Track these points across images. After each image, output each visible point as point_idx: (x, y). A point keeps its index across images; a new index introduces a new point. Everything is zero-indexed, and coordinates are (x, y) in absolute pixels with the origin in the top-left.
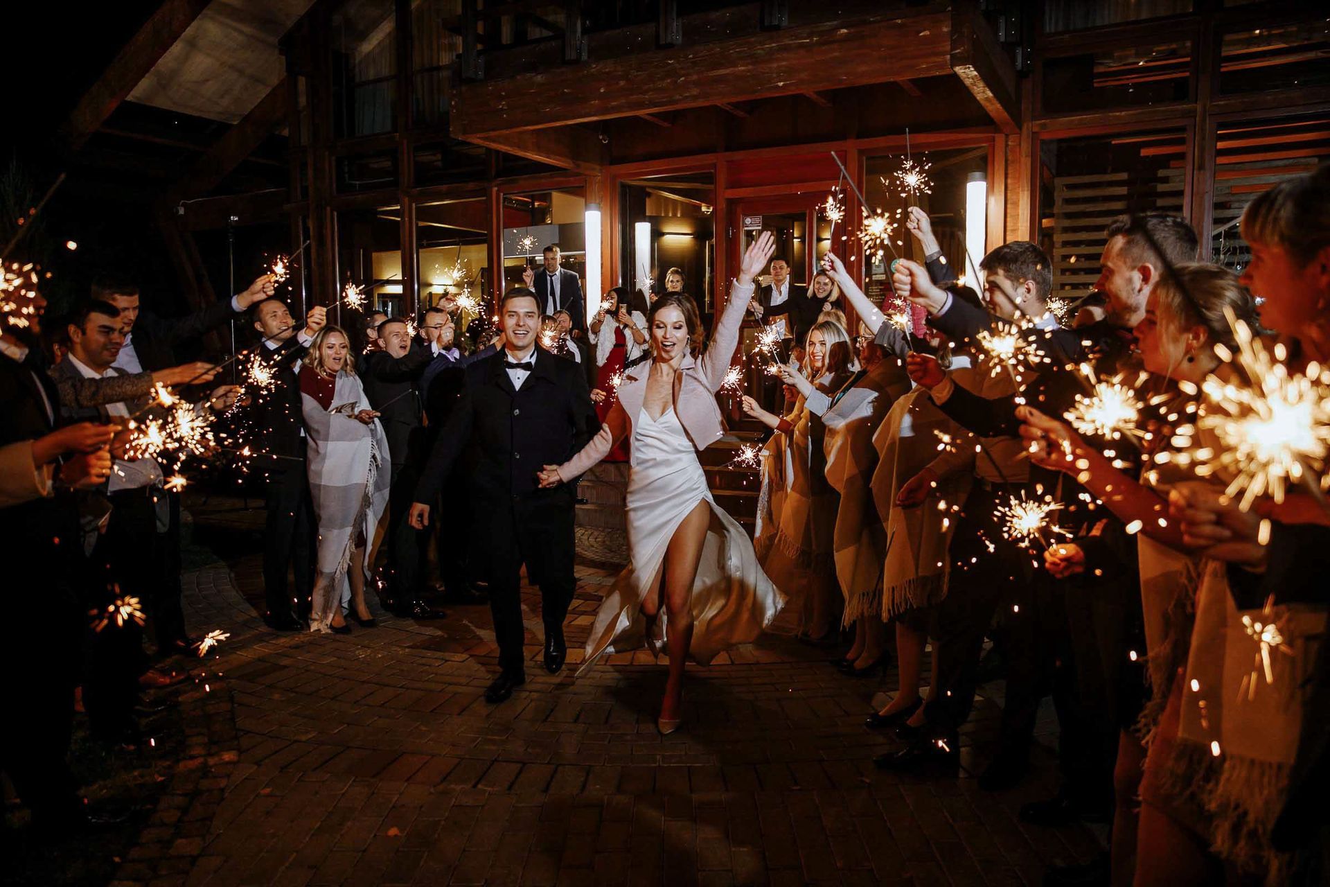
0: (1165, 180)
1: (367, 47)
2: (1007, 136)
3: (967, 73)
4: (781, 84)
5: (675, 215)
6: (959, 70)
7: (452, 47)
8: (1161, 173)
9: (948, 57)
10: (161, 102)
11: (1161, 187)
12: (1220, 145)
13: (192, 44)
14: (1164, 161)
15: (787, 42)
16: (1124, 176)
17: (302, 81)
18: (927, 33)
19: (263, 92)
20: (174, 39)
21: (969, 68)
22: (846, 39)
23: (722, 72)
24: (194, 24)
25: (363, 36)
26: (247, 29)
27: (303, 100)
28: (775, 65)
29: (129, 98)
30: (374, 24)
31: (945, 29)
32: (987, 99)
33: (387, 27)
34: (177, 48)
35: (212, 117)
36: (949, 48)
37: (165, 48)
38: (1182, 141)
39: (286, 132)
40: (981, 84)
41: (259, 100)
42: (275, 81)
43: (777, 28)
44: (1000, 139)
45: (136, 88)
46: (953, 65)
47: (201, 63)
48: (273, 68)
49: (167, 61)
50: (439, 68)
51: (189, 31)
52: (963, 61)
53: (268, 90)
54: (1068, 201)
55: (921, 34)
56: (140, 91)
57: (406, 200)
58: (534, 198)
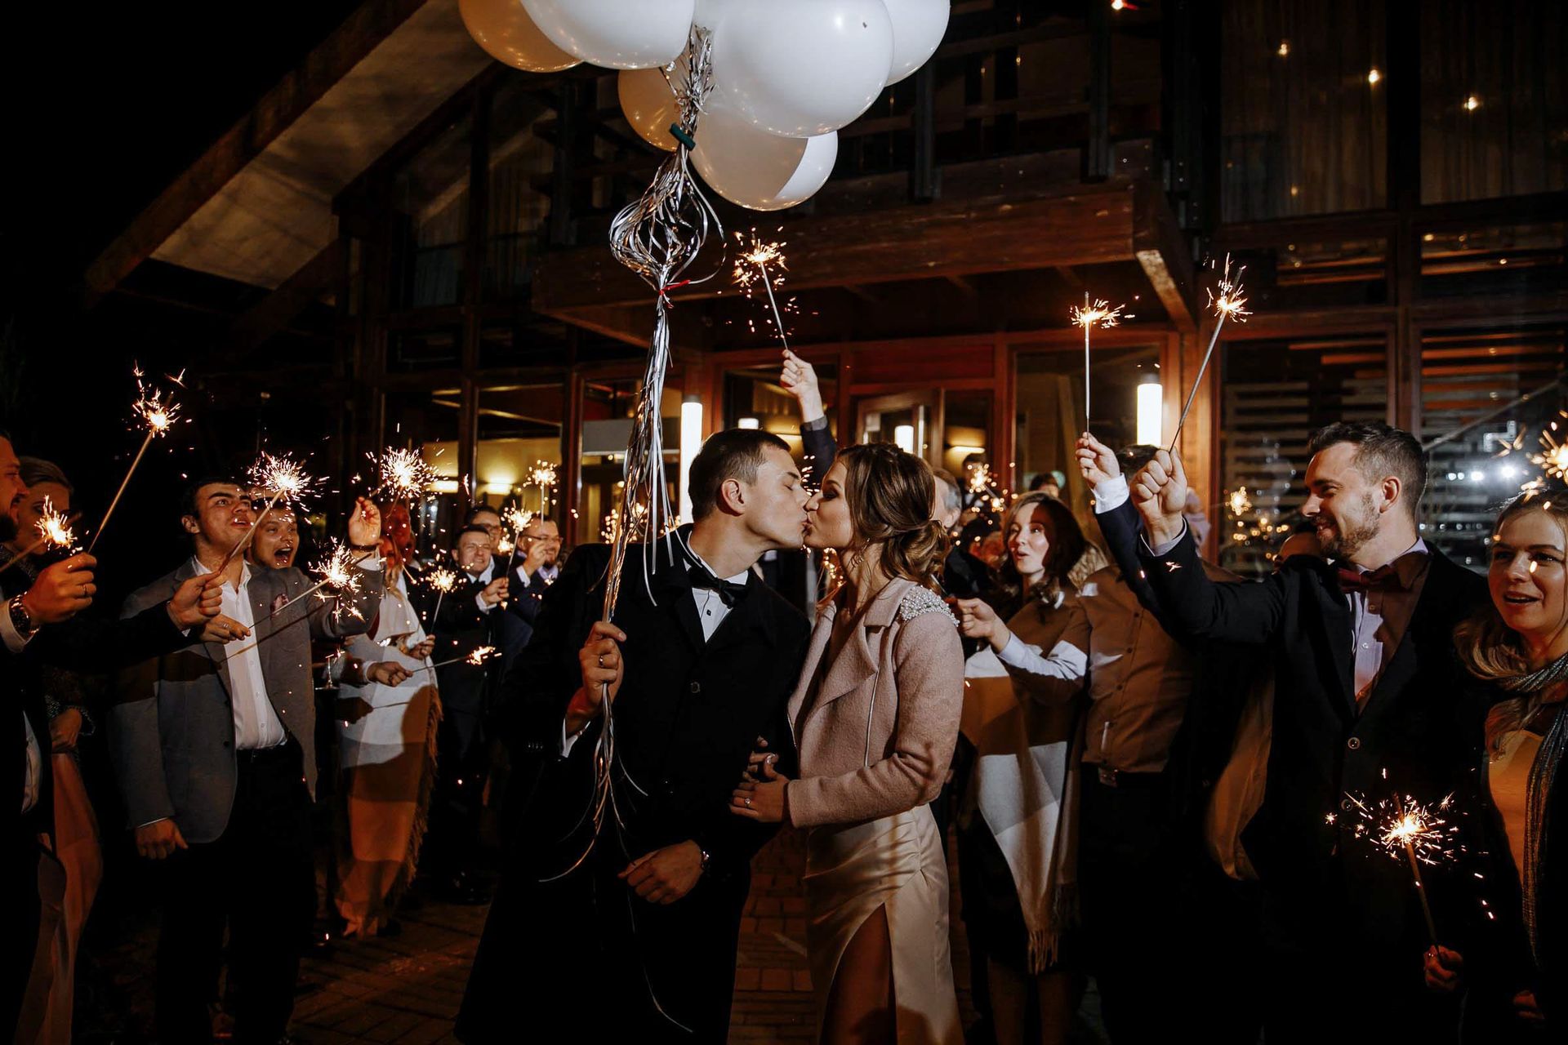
0: (1350, 392)
1: (433, 210)
2: (1182, 335)
3: (1151, 260)
4: (932, 264)
5: (781, 412)
6: (1143, 256)
7: (534, 213)
8: (1346, 384)
9: (1130, 241)
10: (189, 262)
11: (1347, 400)
12: (1427, 355)
13: (233, 198)
14: (1349, 371)
15: (939, 216)
16: (1303, 386)
17: (355, 245)
18: (1105, 213)
19: (309, 255)
20: (213, 190)
21: (1154, 254)
22: (1011, 215)
23: (860, 248)
24: (238, 176)
25: (429, 197)
26: (299, 186)
27: (354, 266)
28: (925, 243)
29: (154, 256)
30: (445, 184)
31: (1127, 210)
32: (1168, 292)
33: (459, 189)
34: (215, 202)
35: (247, 280)
36: (1131, 231)
37: (202, 200)
38: (1382, 349)
39: (332, 302)
40: (1164, 274)
41: (304, 264)
42: (324, 243)
43: (927, 201)
44: (1174, 338)
45: (162, 246)
46: (1137, 249)
47: (241, 220)
48: (323, 229)
49: (201, 216)
50: (516, 235)
51: (233, 183)
52: (1148, 246)
53: (315, 253)
54: (1240, 412)
55: (1099, 214)
56: (168, 249)
57: (469, 384)
58: (615, 388)
